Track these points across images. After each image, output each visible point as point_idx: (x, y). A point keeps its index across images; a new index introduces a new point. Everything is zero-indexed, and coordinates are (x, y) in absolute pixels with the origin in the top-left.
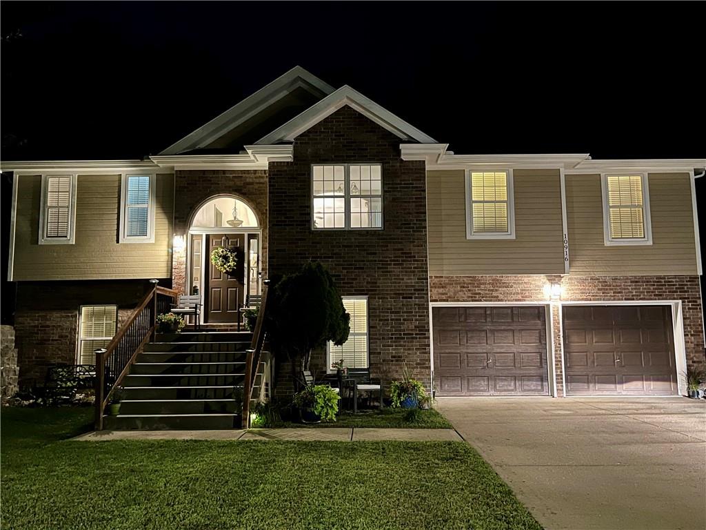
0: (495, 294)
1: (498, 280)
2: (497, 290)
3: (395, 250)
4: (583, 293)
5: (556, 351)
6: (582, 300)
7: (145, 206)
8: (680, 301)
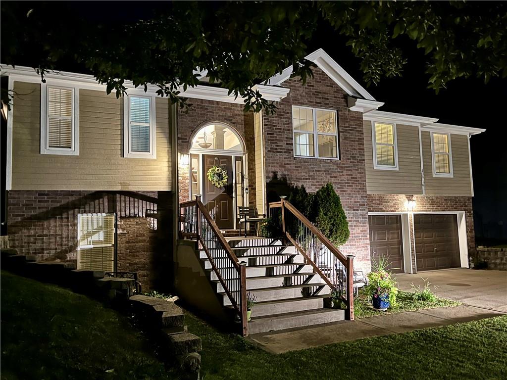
0: (381, 207)
1: (382, 197)
2: (382, 204)
3: (348, 175)
4: (423, 206)
5: (411, 244)
6: (423, 211)
7: (147, 125)
8: (464, 212)
